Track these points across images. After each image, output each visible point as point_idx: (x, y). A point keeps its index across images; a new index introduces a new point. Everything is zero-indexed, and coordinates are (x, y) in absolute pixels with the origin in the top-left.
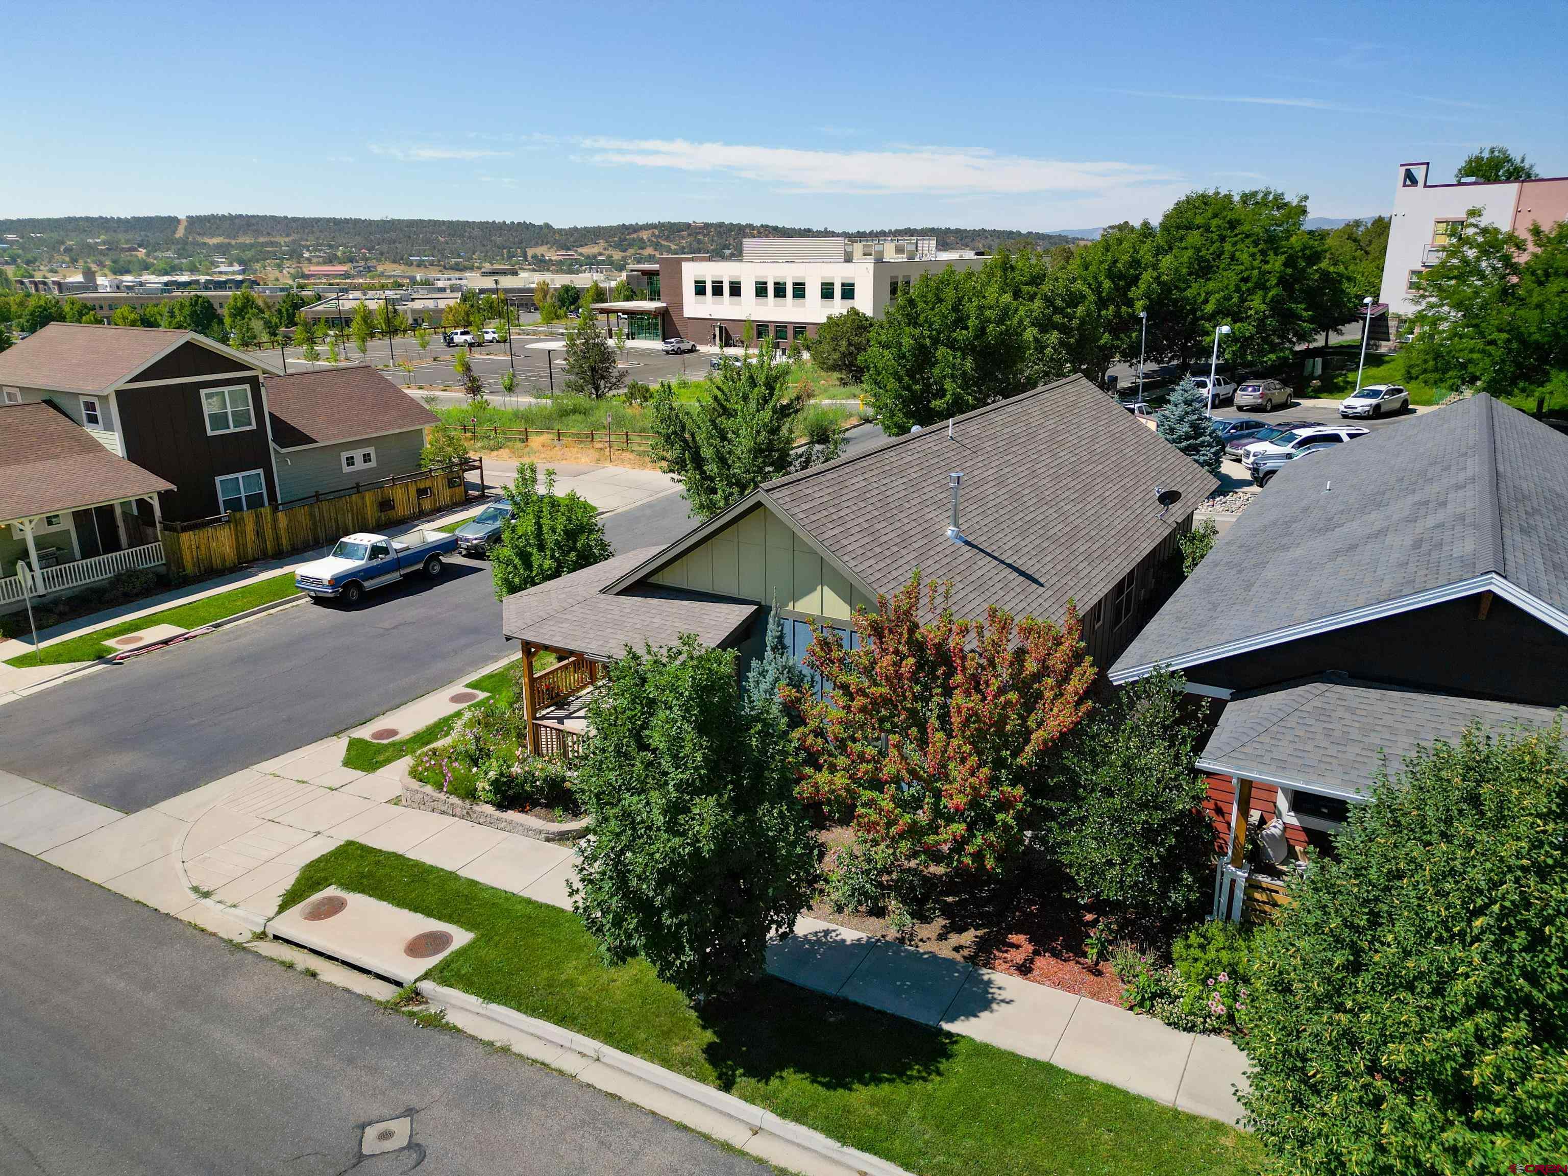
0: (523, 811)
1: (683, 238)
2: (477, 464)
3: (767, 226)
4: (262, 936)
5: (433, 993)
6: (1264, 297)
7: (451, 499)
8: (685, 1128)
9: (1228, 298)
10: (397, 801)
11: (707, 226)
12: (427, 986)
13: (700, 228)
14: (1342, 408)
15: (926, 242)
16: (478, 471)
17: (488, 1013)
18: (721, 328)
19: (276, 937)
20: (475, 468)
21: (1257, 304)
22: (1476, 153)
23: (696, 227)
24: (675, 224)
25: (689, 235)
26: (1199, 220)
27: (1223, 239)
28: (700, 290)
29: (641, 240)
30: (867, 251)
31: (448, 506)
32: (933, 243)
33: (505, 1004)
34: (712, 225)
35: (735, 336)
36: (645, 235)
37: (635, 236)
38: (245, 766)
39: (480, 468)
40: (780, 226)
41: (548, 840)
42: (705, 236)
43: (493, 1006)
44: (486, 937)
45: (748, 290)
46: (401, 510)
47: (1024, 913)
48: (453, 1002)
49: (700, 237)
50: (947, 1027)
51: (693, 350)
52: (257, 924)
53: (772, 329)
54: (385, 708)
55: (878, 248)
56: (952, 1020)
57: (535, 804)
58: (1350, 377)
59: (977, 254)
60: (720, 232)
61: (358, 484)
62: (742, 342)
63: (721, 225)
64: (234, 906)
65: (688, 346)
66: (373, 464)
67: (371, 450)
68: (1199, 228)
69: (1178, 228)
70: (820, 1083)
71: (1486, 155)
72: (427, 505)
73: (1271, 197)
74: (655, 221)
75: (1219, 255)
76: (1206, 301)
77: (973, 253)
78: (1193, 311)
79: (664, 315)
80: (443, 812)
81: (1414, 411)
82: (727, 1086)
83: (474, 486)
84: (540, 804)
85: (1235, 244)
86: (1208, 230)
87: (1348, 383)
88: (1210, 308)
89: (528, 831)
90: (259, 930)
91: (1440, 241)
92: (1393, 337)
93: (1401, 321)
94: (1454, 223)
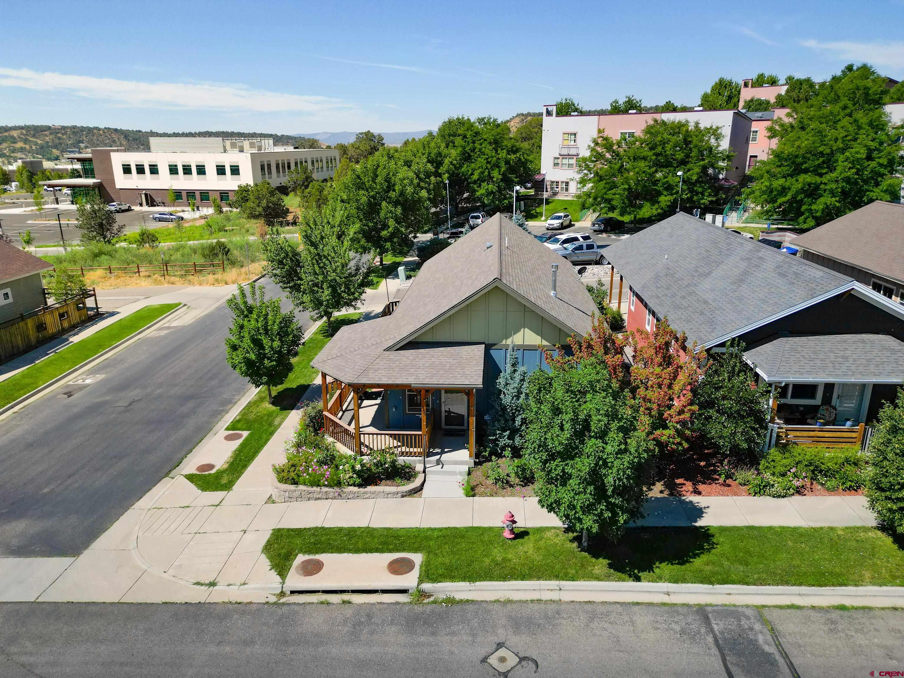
0: (376, 485)
1: (46, 136)
2: (92, 292)
3: (109, 128)
4: (282, 594)
5: (433, 588)
6: (500, 171)
7: (80, 318)
8: (638, 604)
9: (483, 173)
10: (270, 500)
11: (64, 128)
12: (427, 586)
13: (59, 129)
14: (547, 225)
15: (267, 141)
16: (93, 298)
17: (477, 588)
18: (146, 195)
19: (292, 592)
20: (91, 296)
21: (496, 174)
22: (559, 101)
23: (55, 129)
24: (38, 126)
25: (51, 134)
26: (460, 132)
27: (474, 142)
28: (127, 170)
29: (13, 137)
30: (252, 145)
31: (78, 324)
32: (271, 141)
33: (484, 581)
34: (67, 127)
35: (158, 199)
36: (15, 134)
37: (6, 134)
38: (127, 509)
39: (94, 295)
40: (119, 128)
41: (403, 496)
42: (63, 134)
43: (478, 583)
44: (429, 552)
45: (164, 170)
46: (51, 330)
47: (669, 469)
48: (450, 589)
49: (60, 135)
50: (697, 524)
51: (129, 210)
52: (275, 588)
53: (184, 194)
54: (184, 452)
55: (240, 144)
56: (696, 522)
57: (381, 480)
58: (538, 210)
59: (295, 148)
60: (74, 132)
61: (22, 314)
62: (163, 203)
63: (74, 127)
64: (245, 584)
65: (126, 207)
66: (11, 300)
67: (8, 290)
68: (459, 136)
69: (449, 135)
70: (675, 564)
71: (564, 102)
72: (66, 325)
73: (492, 120)
74: (22, 124)
75: (473, 150)
76: (472, 174)
77: (292, 147)
78: (466, 179)
79: (100, 187)
80: (316, 499)
81: (574, 225)
82: (638, 579)
83: (92, 309)
84: (383, 479)
85: (481, 144)
86: (465, 137)
87: (537, 213)
88: (475, 177)
89: (388, 495)
90: (278, 591)
91: (566, 143)
92: (549, 190)
93: (552, 182)
94: (571, 134)
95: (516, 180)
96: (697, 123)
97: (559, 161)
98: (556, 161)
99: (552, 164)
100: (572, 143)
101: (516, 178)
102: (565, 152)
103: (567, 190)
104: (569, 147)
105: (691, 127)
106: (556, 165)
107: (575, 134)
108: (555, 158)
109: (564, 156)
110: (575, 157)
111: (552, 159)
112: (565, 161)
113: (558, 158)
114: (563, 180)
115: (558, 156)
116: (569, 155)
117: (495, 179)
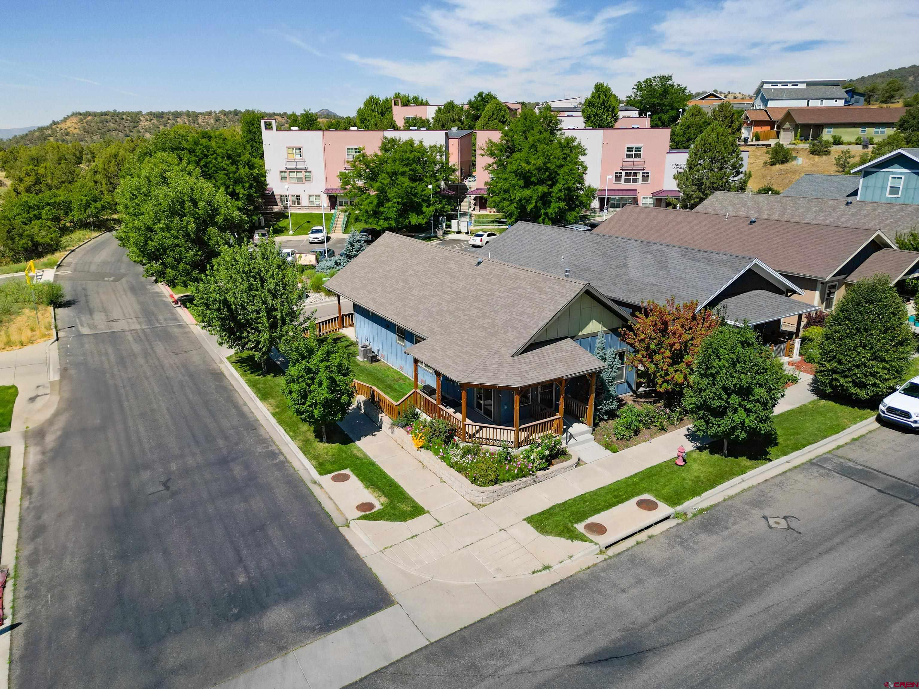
4: (602, 552)
8: (785, 472)
12: (679, 508)
17: (704, 498)
19: (606, 548)
38: (359, 559)
41: (576, 467)
43: (702, 495)
48: (691, 505)
52: (596, 550)
54: (316, 505)
58: (280, 225)
64: (571, 556)
80: (518, 490)
82: (770, 460)
87: (281, 228)
89: (567, 469)
90: (599, 551)
91: (291, 157)
92: (279, 203)
93: (282, 196)
94: (296, 149)
95: (256, 195)
96: (421, 142)
97: (286, 175)
98: (283, 175)
99: (279, 178)
100: (298, 157)
101: (256, 193)
102: (292, 166)
103: (299, 203)
104: (295, 161)
105: (416, 143)
106: (283, 178)
107: (300, 149)
108: (282, 172)
109: (291, 170)
110: (303, 171)
111: (279, 173)
112: (292, 175)
113: (285, 172)
114: (294, 194)
115: (284, 170)
116: (296, 169)
117: (241, 196)
